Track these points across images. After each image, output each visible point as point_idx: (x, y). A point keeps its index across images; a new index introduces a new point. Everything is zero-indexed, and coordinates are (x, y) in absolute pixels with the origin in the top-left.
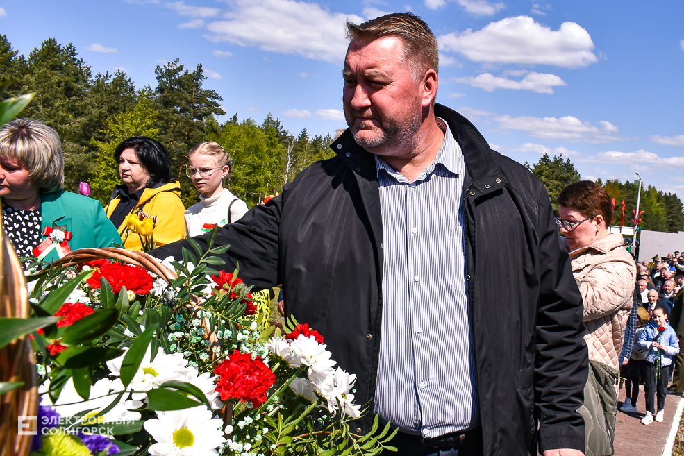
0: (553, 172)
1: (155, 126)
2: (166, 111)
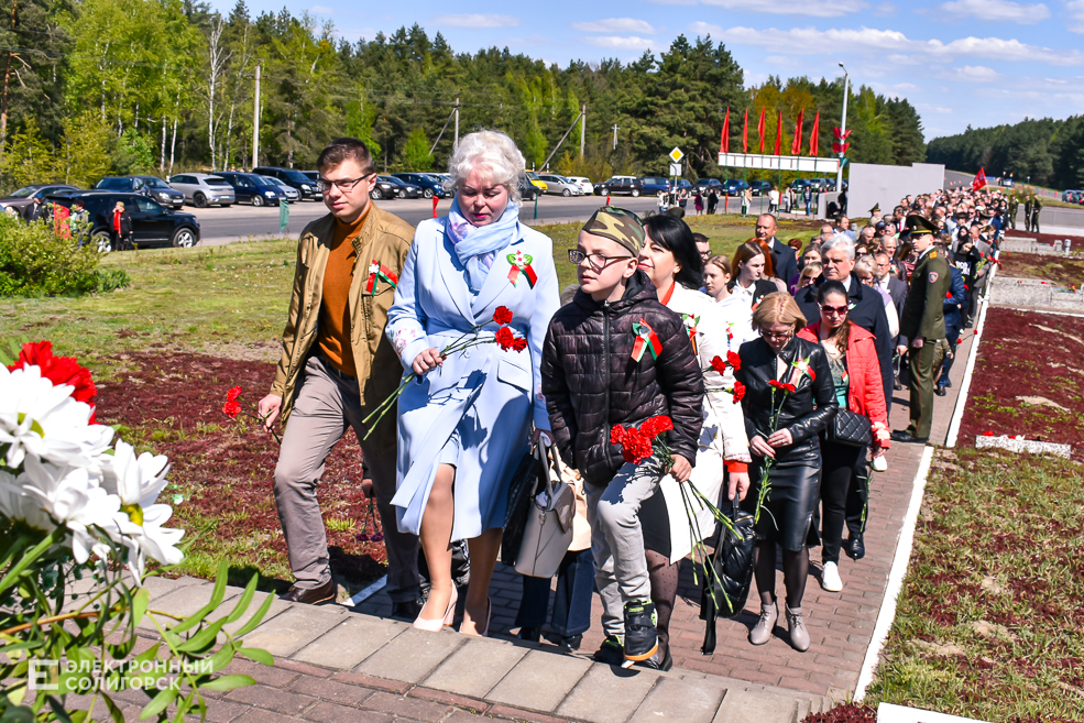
0: (696, 67)
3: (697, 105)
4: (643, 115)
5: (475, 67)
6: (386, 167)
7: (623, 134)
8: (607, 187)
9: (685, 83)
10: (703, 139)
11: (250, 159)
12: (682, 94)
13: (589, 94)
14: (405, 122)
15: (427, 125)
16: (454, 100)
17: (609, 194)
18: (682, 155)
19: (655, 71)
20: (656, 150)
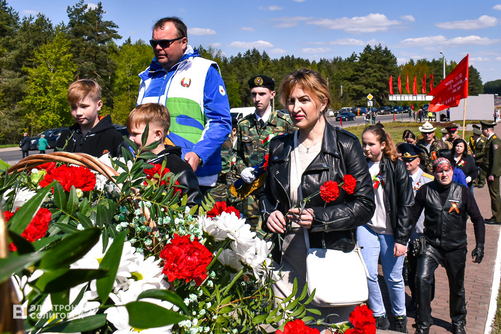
0: (375, 58)
1: (70, 52)
2: (77, 40)
3: (377, 74)
4: (354, 80)
5: (280, 65)
7: (345, 89)
9: (371, 65)
10: (381, 89)
12: (370, 70)
13: (329, 72)
18: (373, 97)
19: (357, 61)
20: (359, 96)
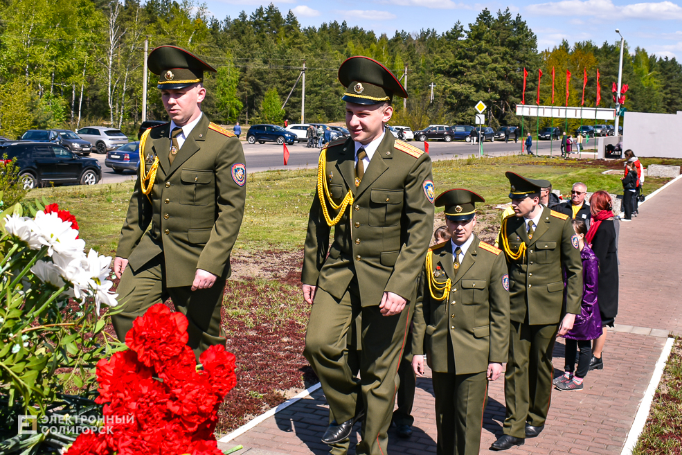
0: (497, 35)
3: (498, 66)
4: (455, 75)
5: (319, 38)
6: (247, 119)
7: (438, 91)
8: (425, 134)
9: (489, 48)
10: (504, 95)
11: (140, 115)
12: (486, 57)
13: (412, 57)
14: (262, 83)
15: (280, 85)
16: (300, 65)
17: (427, 140)
18: (485, 107)
19: (464, 39)
20: (466, 103)
